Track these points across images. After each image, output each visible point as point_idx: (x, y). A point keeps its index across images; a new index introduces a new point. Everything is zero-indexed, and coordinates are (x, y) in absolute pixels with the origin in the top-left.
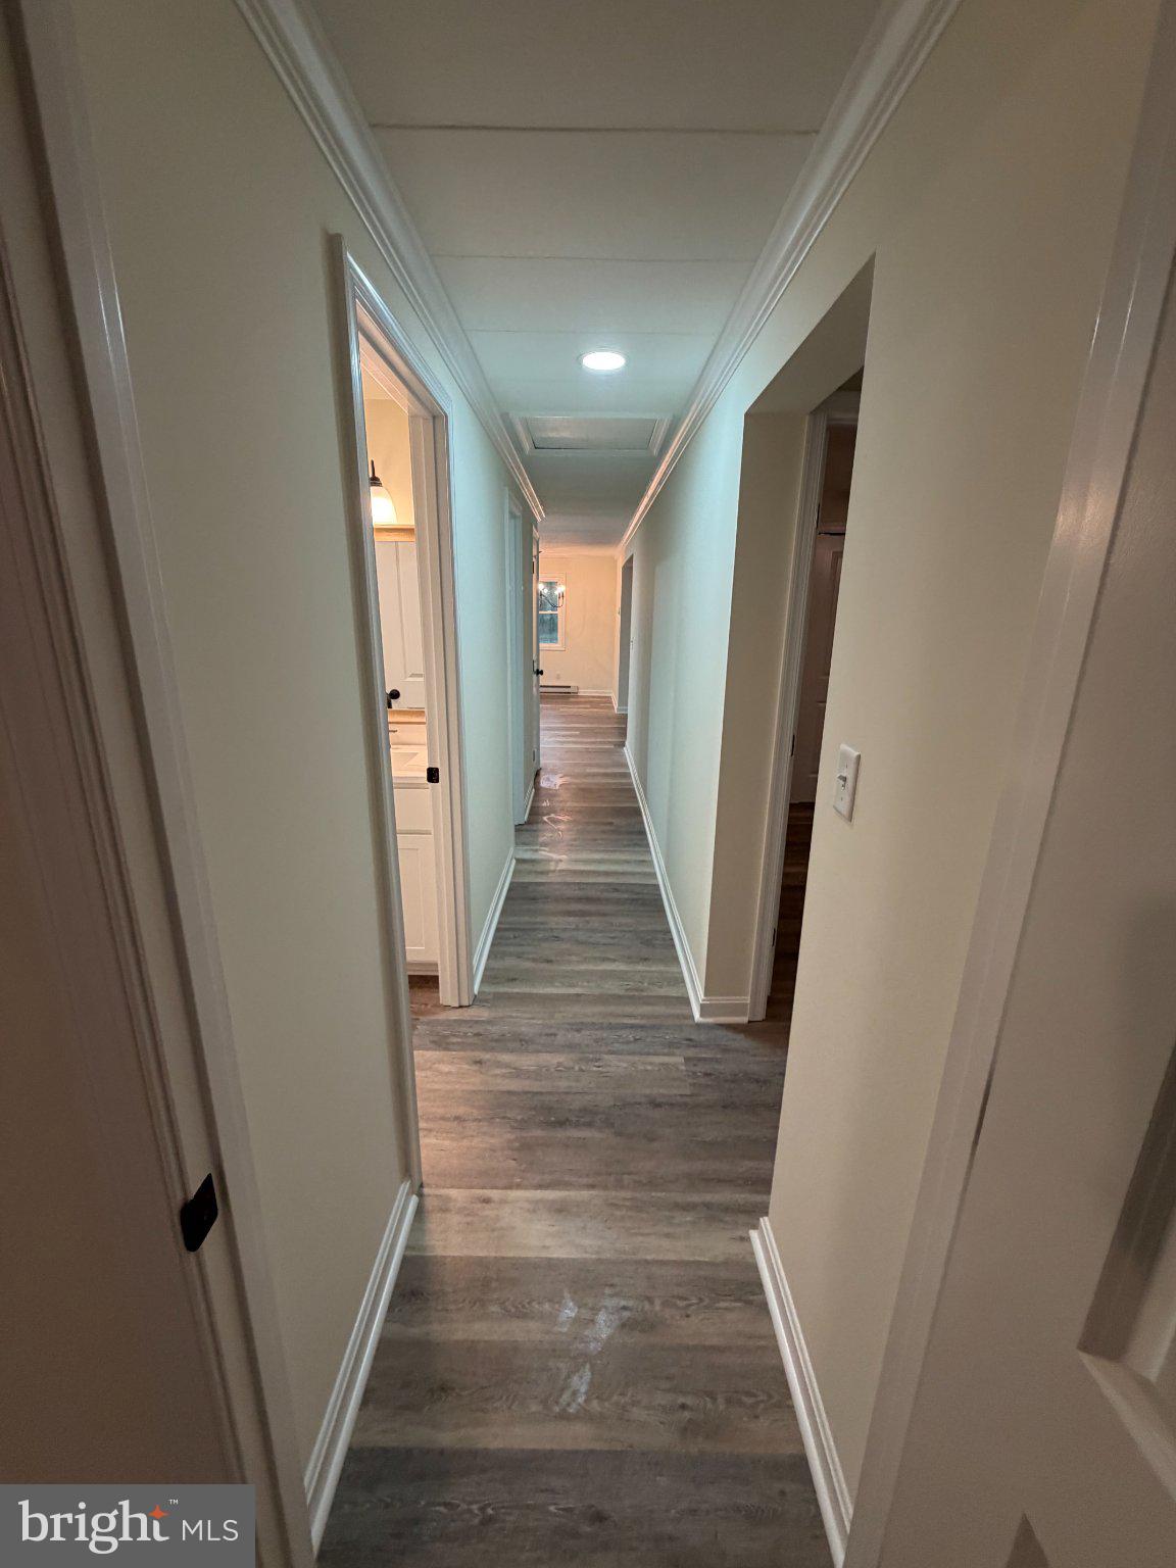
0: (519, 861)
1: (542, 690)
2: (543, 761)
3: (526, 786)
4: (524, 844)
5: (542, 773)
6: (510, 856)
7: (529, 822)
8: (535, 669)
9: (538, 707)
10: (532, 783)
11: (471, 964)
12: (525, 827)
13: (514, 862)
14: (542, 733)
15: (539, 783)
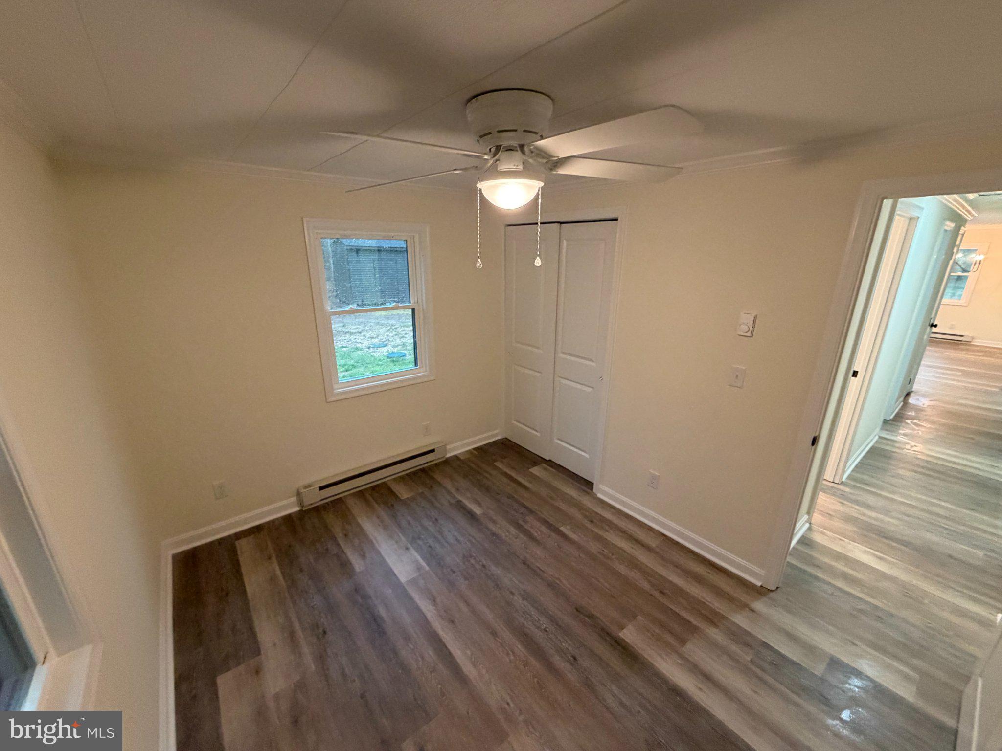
0: (880, 437)
1: (933, 335)
2: (915, 387)
3: (898, 398)
4: (887, 430)
5: (912, 394)
6: (875, 433)
7: (893, 420)
8: (931, 323)
9: (925, 348)
10: (902, 399)
11: (846, 465)
12: (891, 422)
13: (877, 437)
14: (921, 368)
15: (908, 400)
